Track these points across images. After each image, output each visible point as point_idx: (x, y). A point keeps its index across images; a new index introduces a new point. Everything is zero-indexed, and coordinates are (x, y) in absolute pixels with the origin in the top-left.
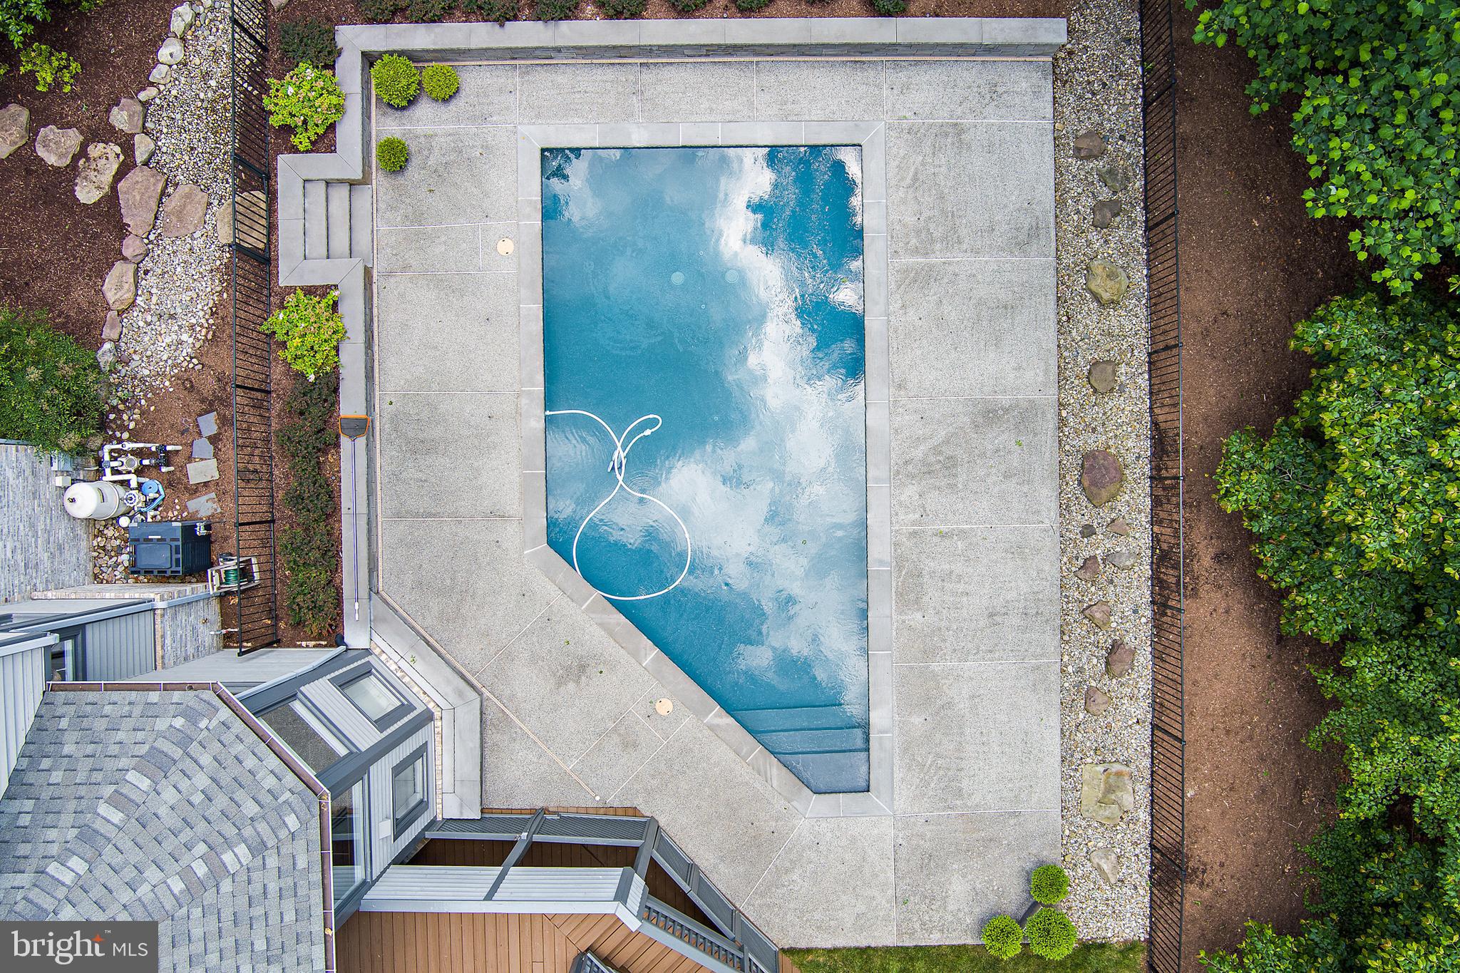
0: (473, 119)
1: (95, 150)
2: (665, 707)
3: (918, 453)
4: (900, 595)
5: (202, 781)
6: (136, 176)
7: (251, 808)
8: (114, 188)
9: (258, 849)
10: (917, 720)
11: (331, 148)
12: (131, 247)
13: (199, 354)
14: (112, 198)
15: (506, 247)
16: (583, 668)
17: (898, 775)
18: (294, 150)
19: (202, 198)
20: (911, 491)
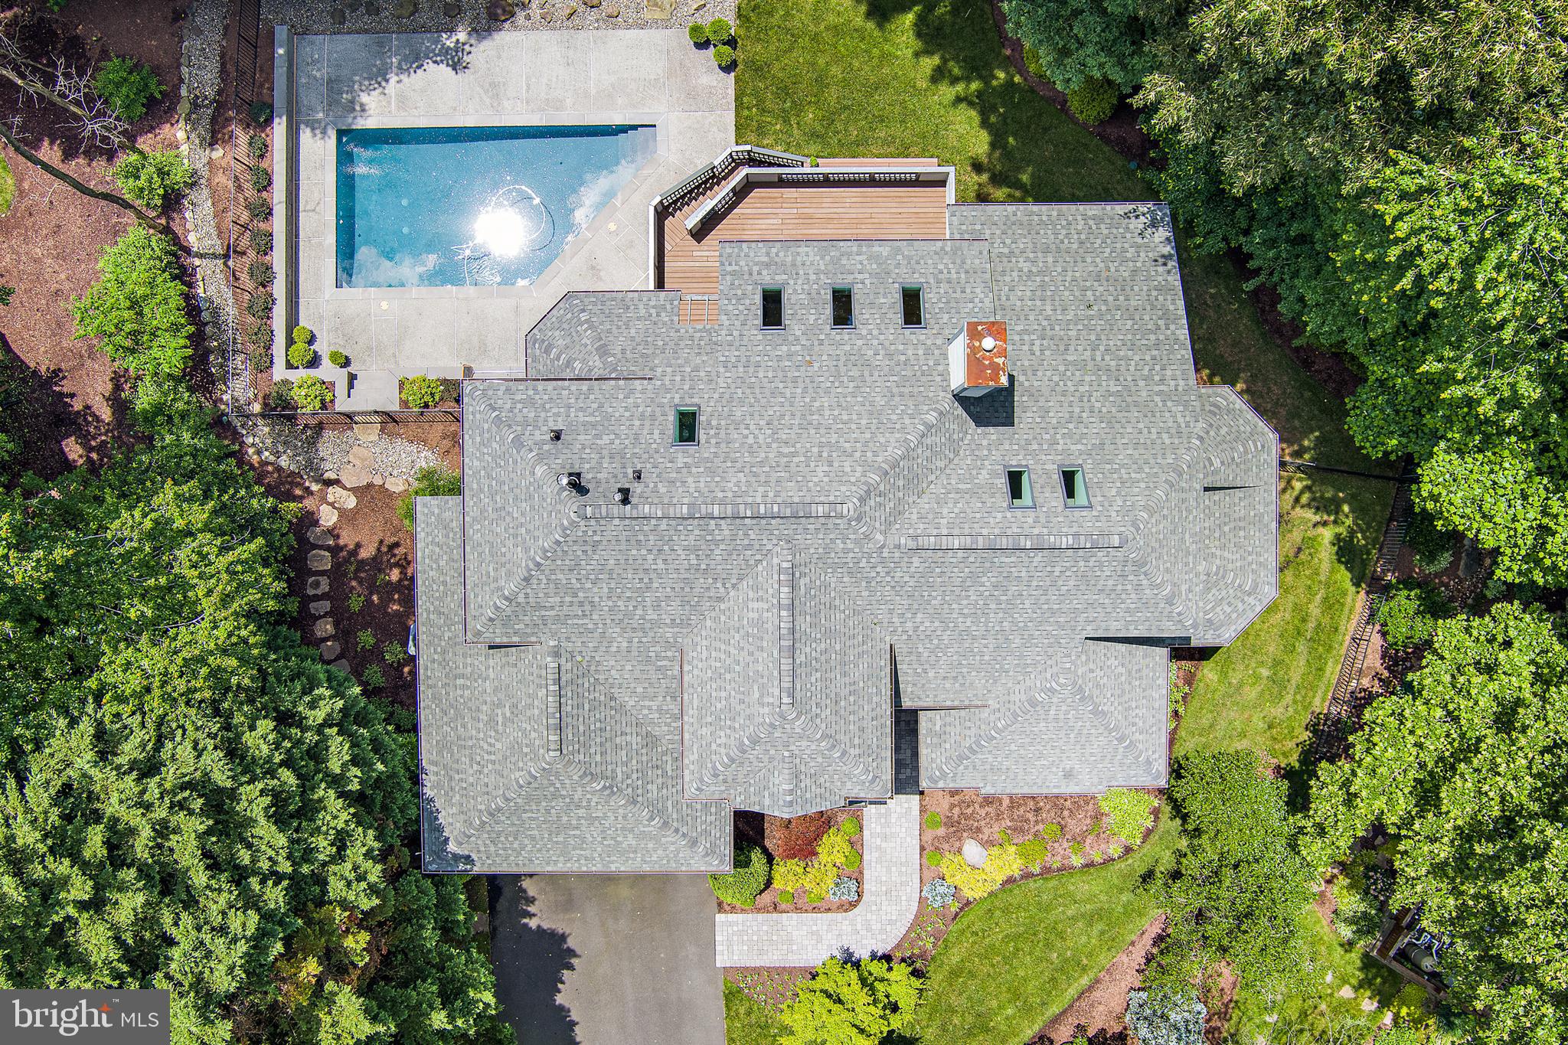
0: (322, 323)
1: (330, 498)
2: (612, 227)
3: (488, 101)
4: (557, 109)
5: (557, 333)
6: (343, 479)
7: (569, 316)
8: (349, 490)
9: (583, 311)
10: (620, 101)
11: (333, 384)
12: (378, 481)
13: (431, 449)
14: (354, 490)
15: (384, 305)
16: (593, 268)
17: (647, 110)
18: (332, 401)
19: (355, 449)
20: (506, 103)
